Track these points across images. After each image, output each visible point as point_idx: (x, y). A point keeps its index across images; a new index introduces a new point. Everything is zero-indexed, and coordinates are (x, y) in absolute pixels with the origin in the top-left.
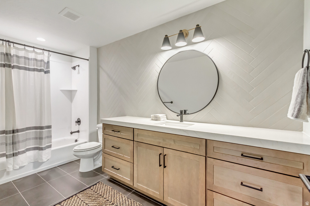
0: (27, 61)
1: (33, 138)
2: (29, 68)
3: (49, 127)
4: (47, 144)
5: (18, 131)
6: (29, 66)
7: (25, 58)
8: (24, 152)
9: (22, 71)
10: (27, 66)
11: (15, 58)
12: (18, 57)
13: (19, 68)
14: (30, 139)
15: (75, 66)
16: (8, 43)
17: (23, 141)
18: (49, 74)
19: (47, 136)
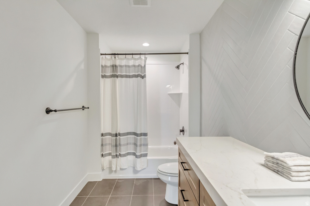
0: (128, 68)
1: (133, 143)
2: (129, 75)
3: (145, 135)
4: (143, 152)
5: (120, 134)
6: (126, 73)
7: (126, 66)
8: (125, 155)
9: (124, 79)
10: (128, 74)
11: (119, 68)
12: (121, 66)
13: (122, 76)
14: (130, 144)
15: (179, 65)
16: (113, 55)
17: (124, 145)
18: (145, 78)
19: (143, 144)
